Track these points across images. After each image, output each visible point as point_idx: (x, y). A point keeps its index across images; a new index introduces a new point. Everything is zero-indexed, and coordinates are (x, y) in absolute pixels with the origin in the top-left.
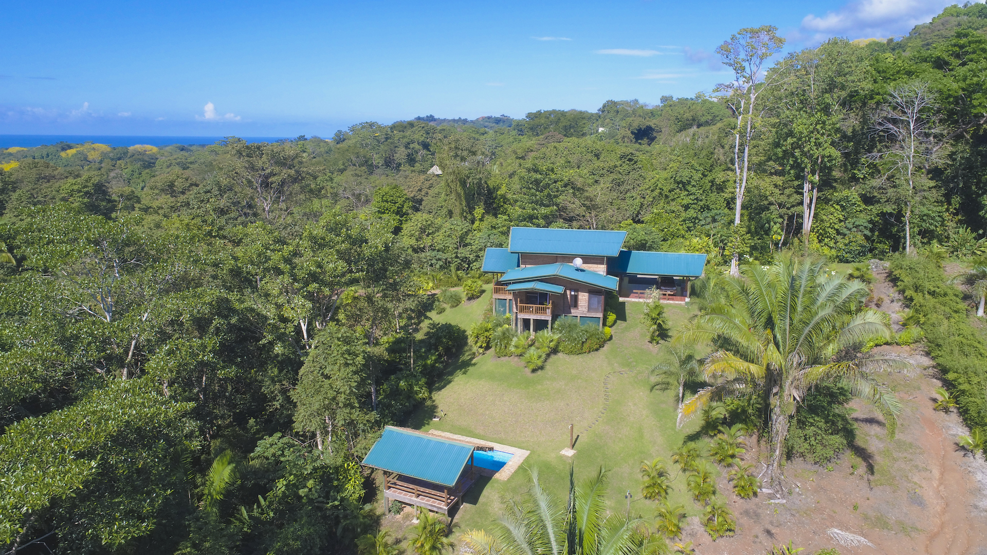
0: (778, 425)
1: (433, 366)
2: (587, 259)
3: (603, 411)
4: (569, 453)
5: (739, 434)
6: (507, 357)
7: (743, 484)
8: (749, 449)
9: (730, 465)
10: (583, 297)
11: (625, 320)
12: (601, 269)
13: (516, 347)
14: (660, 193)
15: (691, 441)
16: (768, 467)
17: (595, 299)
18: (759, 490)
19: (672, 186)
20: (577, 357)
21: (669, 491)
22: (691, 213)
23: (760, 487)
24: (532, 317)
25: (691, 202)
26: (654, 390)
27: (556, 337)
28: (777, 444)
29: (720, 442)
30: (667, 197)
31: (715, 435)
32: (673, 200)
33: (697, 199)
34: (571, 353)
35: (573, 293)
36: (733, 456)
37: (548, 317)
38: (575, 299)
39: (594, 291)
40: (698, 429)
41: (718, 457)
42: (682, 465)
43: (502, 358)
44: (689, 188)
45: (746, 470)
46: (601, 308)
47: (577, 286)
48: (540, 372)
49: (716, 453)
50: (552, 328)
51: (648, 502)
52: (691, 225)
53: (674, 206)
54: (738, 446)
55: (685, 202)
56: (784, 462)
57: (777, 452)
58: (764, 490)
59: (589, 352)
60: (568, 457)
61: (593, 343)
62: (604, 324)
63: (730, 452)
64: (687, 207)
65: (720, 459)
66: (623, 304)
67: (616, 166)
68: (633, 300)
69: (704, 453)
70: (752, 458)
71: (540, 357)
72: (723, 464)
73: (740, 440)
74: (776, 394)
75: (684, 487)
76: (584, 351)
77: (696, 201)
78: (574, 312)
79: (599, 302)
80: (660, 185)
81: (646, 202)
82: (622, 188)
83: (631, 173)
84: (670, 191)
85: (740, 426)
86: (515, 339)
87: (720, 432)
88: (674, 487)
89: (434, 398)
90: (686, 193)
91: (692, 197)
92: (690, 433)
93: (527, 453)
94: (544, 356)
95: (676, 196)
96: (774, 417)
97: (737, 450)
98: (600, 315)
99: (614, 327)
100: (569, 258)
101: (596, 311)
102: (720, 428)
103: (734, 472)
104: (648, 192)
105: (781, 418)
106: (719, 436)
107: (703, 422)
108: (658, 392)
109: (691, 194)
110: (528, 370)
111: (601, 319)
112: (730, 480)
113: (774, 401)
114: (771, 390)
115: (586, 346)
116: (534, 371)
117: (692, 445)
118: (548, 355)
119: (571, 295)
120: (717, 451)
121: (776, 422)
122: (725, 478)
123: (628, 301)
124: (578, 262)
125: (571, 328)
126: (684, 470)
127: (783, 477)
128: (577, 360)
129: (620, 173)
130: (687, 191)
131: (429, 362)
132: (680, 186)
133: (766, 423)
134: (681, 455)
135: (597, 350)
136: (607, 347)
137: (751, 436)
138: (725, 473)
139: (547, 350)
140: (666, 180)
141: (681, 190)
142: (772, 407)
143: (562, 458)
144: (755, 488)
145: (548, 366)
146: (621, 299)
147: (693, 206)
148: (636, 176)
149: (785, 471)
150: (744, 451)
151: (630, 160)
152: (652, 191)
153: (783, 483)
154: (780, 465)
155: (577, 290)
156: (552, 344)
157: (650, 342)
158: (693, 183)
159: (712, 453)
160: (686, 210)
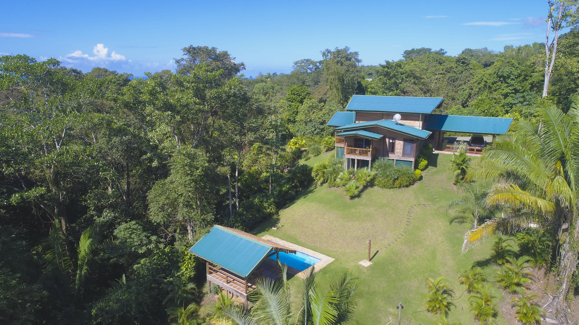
0: (566, 260)
1: (286, 192)
2: (406, 116)
3: (403, 234)
4: (366, 263)
5: (526, 265)
6: (335, 188)
7: (525, 311)
8: (537, 280)
9: (515, 292)
10: (399, 145)
11: (436, 167)
12: (418, 125)
13: (342, 179)
14: (485, 86)
15: (480, 266)
16: (554, 299)
17: (409, 146)
18: (542, 319)
19: (494, 80)
20: (389, 190)
21: (452, 307)
22: (509, 100)
23: (544, 316)
24: (356, 157)
25: (509, 91)
26: (453, 223)
27: (373, 173)
28: (564, 279)
29: (507, 270)
30: (490, 88)
31: (503, 263)
32: (496, 90)
33: (515, 89)
34: (384, 186)
35: (391, 141)
36: (518, 285)
37: (369, 158)
38: (393, 145)
39: (408, 139)
40: (488, 257)
41: (503, 284)
42: (467, 286)
43: (332, 188)
44: (509, 81)
45: (529, 299)
46: (413, 153)
47: (395, 135)
48: (356, 199)
49: (502, 280)
50: (372, 167)
51: (430, 314)
52: (509, 109)
53: (495, 95)
54: (525, 276)
55: (505, 91)
56: (571, 295)
57: (564, 286)
58: (547, 320)
59: (400, 187)
60: (364, 267)
61: (404, 180)
62: (416, 167)
63: (516, 281)
64: (506, 96)
65: (505, 285)
66: (437, 155)
67: (451, 68)
68: (446, 153)
69: (491, 279)
70: (539, 288)
71: (357, 188)
72: (508, 290)
73: (526, 271)
74: (566, 230)
75: (466, 306)
76: (395, 186)
77: (514, 91)
78: (391, 156)
79: (411, 149)
80: (485, 79)
81: (473, 92)
82: (456, 83)
83: (464, 73)
84: (493, 84)
85: (527, 258)
86: (341, 173)
87: (508, 261)
88: (457, 305)
89: (279, 214)
90: (506, 85)
91: (510, 88)
92: (479, 260)
93: (331, 260)
94: (361, 187)
95: (498, 87)
96: (563, 253)
97: (523, 279)
98: (413, 160)
99: (426, 171)
100: (389, 115)
101: (409, 155)
102: (508, 258)
103: (517, 299)
104: (476, 84)
105: (570, 254)
106: (508, 265)
107: (493, 252)
108: (456, 224)
109: (510, 86)
110: (348, 197)
111: (413, 163)
112: (513, 306)
113: (563, 237)
114: (560, 226)
115: (397, 182)
116: (352, 198)
117: (479, 269)
118: (365, 187)
119: (389, 142)
120: (503, 278)
121: (564, 257)
122: (509, 303)
123: (441, 154)
124: (398, 117)
125: (386, 167)
126: (470, 291)
127: (569, 310)
128: (389, 193)
129: (455, 72)
130: (507, 83)
131: (284, 189)
132: (502, 79)
133: (554, 258)
134: (468, 278)
135: (407, 186)
136: (417, 185)
137: (540, 269)
138: (510, 299)
139: (364, 183)
140: (490, 75)
141: (502, 83)
142: (561, 242)
143: (360, 268)
144: (538, 317)
145: (364, 195)
146: (436, 152)
147: (512, 95)
148: (468, 74)
149: (572, 305)
150: (530, 281)
151: (463, 63)
152: (479, 84)
153: (569, 316)
154: (566, 299)
155: (394, 139)
156: (368, 179)
157: (455, 184)
158: (512, 77)
159: (498, 279)
160: (505, 98)
